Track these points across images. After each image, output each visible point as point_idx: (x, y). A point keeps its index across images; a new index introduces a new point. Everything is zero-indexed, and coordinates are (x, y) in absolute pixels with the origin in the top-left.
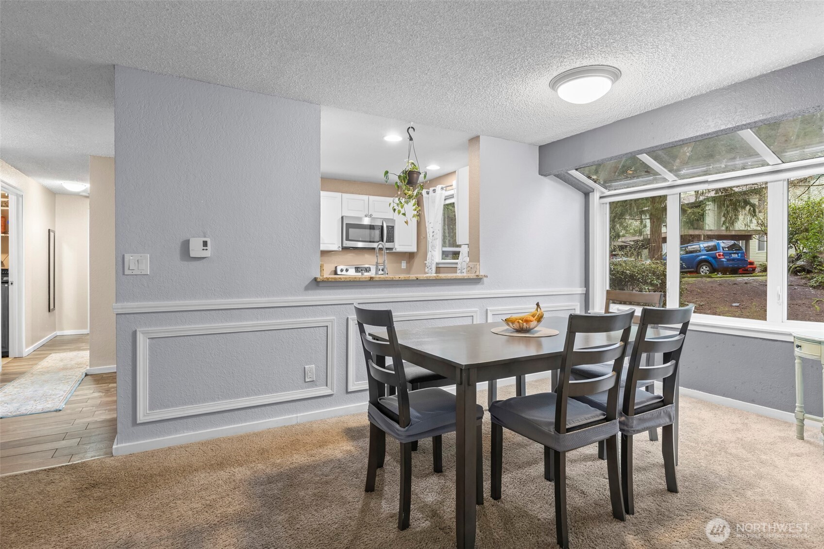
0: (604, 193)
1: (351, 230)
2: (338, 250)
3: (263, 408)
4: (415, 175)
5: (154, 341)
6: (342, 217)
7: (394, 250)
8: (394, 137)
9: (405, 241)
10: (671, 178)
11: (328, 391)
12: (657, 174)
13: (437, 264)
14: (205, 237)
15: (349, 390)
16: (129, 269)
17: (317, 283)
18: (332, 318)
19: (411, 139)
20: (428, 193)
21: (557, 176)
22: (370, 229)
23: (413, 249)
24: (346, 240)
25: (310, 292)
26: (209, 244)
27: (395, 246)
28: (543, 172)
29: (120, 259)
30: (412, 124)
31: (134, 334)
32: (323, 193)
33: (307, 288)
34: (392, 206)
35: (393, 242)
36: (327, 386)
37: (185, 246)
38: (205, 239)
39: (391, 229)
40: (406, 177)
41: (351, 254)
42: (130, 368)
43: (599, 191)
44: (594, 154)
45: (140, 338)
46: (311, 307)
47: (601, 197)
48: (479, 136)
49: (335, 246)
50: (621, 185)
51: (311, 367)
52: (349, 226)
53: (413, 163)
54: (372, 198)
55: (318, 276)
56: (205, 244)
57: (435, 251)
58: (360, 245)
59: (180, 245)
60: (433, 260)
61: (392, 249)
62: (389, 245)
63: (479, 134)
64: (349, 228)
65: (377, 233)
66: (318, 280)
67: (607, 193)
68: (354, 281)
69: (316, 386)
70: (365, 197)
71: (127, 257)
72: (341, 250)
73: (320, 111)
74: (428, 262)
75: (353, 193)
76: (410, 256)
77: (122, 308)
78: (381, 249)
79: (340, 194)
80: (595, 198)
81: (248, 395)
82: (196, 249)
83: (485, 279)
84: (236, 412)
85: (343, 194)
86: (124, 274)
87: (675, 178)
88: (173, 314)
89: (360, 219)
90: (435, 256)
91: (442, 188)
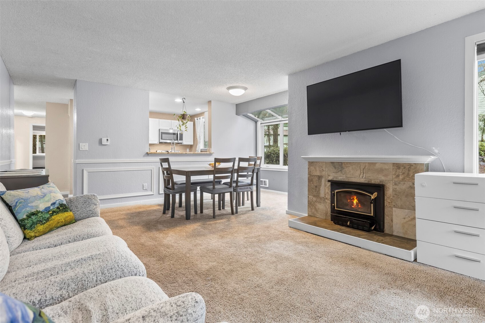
0: (262, 122)
1: (163, 135)
2: (157, 143)
3: (128, 198)
4: (185, 116)
5: (89, 173)
6: (159, 129)
7: (183, 144)
8: (179, 100)
9: (187, 140)
10: (280, 118)
11: (152, 193)
12: (275, 116)
13: (201, 149)
14: (107, 137)
15: (160, 193)
16: (81, 148)
17: (148, 154)
18: (153, 167)
19: (184, 102)
20: (197, 119)
21: (243, 115)
22: (173, 135)
23: (192, 143)
24: (161, 139)
25: (145, 157)
26: (109, 140)
27: (183, 142)
28: (237, 114)
29: (78, 145)
30: (184, 97)
31: (83, 170)
32: (150, 119)
33: (144, 156)
34: (177, 126)
35: (182, 140)
36: (151, 191)
37: (100, 141)
38: (107, 138)
39: (181, 135)
40: (182, 117)
41: (164, 145)
42: (81, 182)
43: (260, 121)
44: (258, 107)
45: (85, 172)
46: (146, 163)
47: (261, 124)
48: (211, 101)
49: (156, 142)
50: (267, 119)
51: (146, 185)
52: (162, 133)
53: (184, 111)
54: (173, 121)
55: (148, 151)
56: (107, 140)
57: (200, 144)
58: (168, 141)
59: (98, 140)
60: (199, 148)
61: (182, 143)
62: (180, 142)
63: (211, 100)
64: (162, 134)
65: (175, 136)
66: (148, 153)
67: (263, 122)
68: (162, 154)
69: (147, 191)
70: (170, 121)
71: (80, 144)
72: (159, 143)
73: (149, 93)
74: (197, 149)
75: (164, 119)
76: (191, 147)
77: (79, 162)
78: (173, 143)
79: (158, 119)
80: (259, 124)
81: (122, 193)
82: (104, 142)
83: (213, 154)
84: (118, 199)
85: (160, 119)
86: (79, 150)
87: (282, 118)
88: (96, 164)
89: (167, 130)
90: (201, 146)
91: (203, 118)
